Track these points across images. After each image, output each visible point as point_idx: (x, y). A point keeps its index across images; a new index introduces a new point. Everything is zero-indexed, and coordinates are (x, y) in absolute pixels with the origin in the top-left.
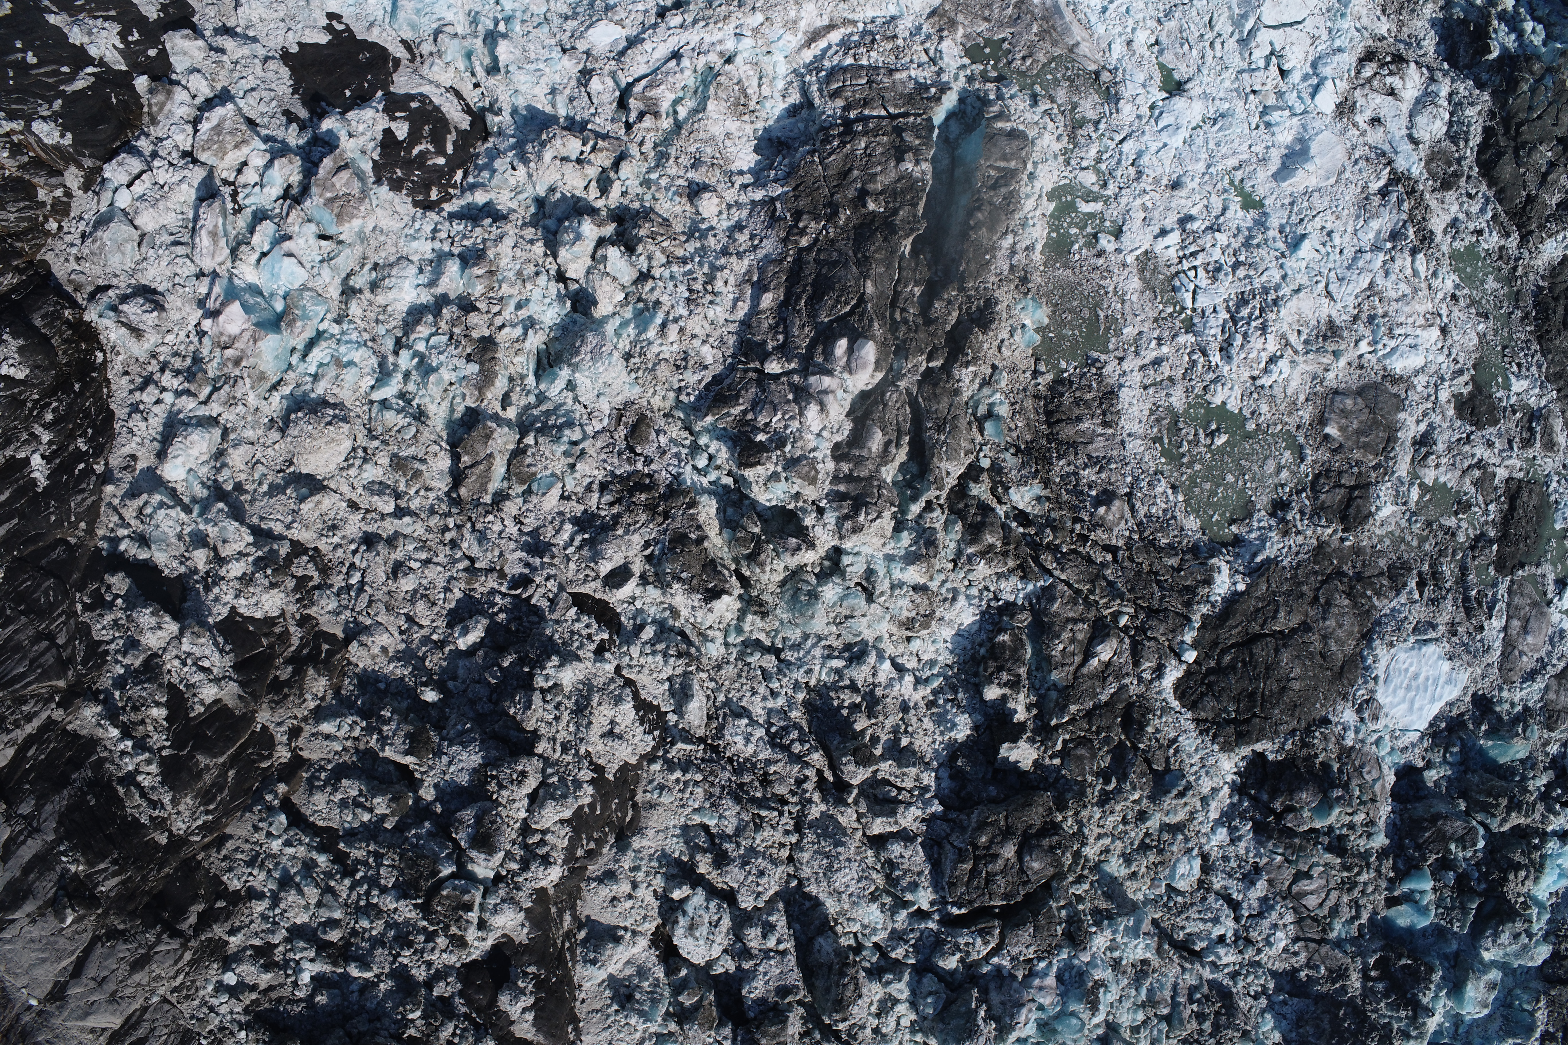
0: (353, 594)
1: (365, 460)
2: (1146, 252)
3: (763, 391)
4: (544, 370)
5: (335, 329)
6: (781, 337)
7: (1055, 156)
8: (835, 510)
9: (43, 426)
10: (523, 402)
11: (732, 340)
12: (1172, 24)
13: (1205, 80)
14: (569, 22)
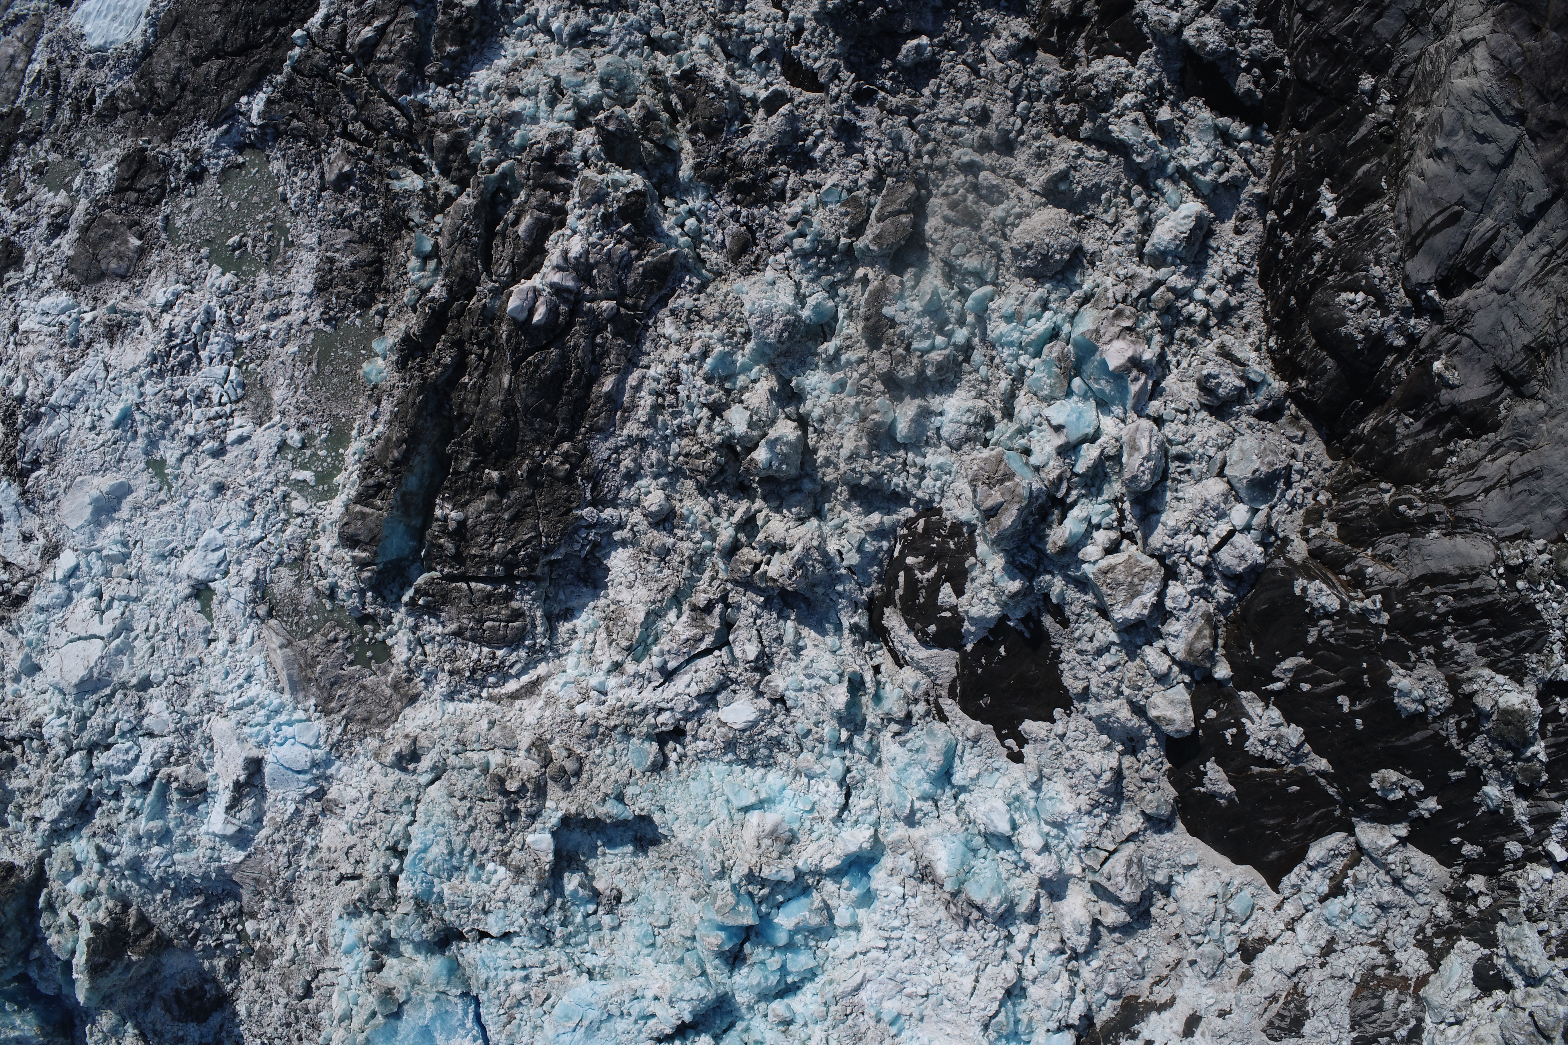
0: (1025, 90)
1: (1002, 223)
2: (261, 425)
3: (620, 281)
4: (828, 324)
5: (1024, 360)
6: (598, 340)
7: (324, 530)
8: (569, 157)
9: (1323, 247)
10: (851, 290)
11: (647, 346)
12: (189, 656)
13: (172, 596)
14: (775, 734)
